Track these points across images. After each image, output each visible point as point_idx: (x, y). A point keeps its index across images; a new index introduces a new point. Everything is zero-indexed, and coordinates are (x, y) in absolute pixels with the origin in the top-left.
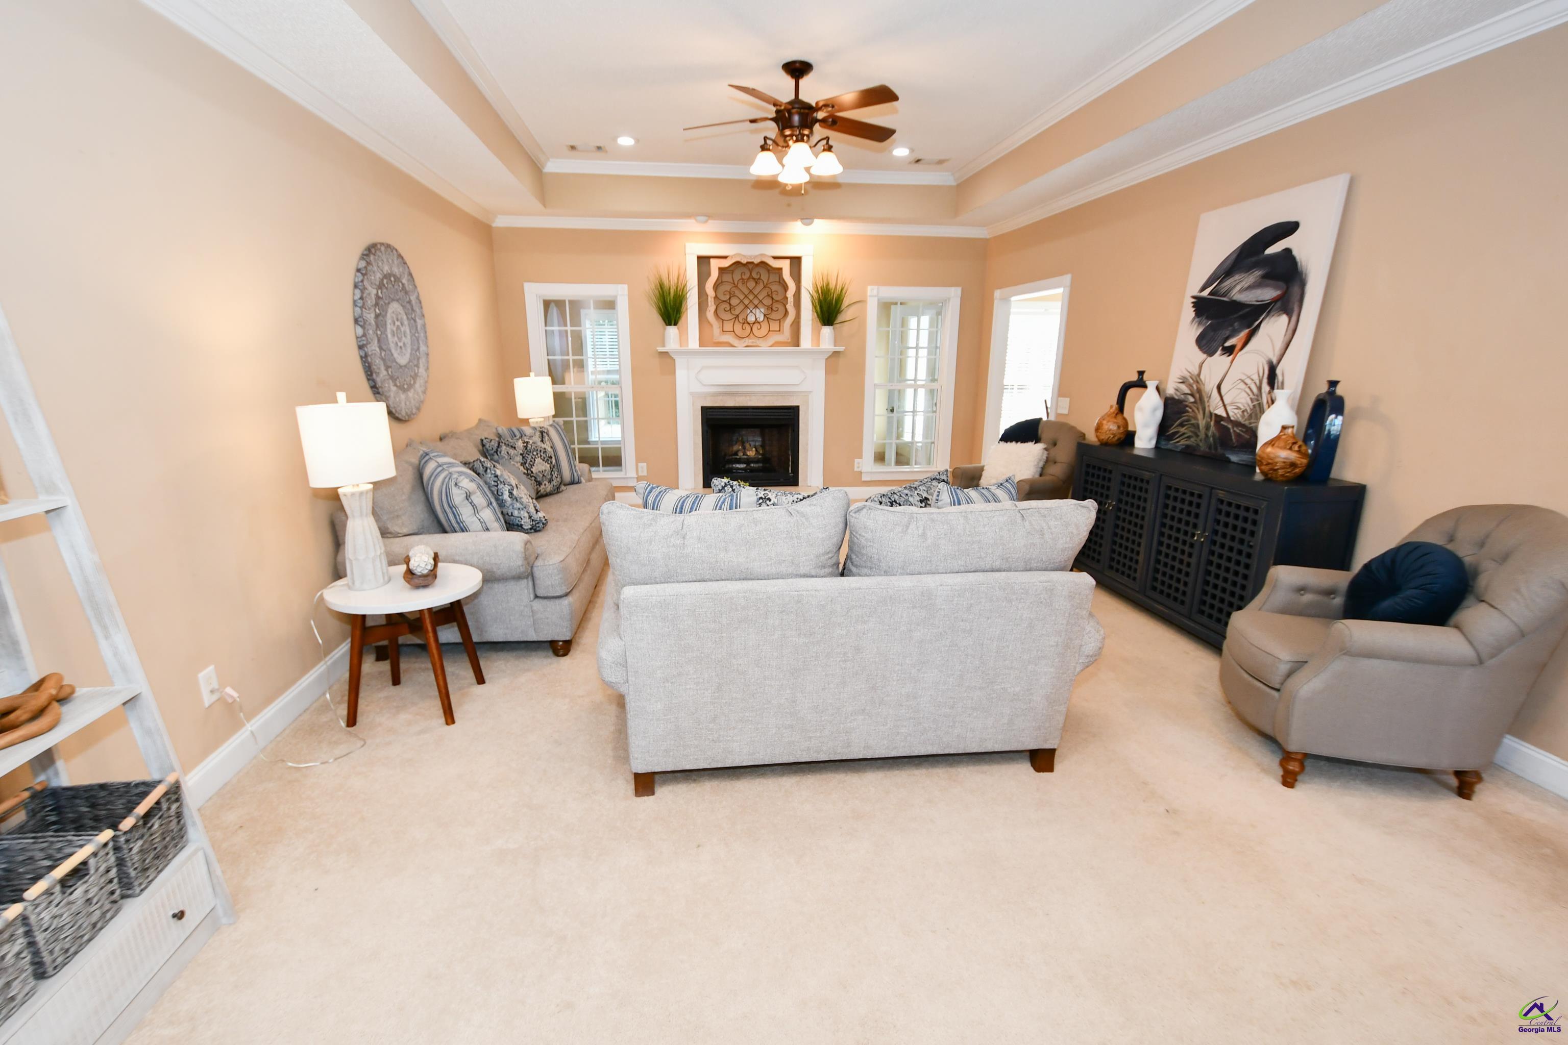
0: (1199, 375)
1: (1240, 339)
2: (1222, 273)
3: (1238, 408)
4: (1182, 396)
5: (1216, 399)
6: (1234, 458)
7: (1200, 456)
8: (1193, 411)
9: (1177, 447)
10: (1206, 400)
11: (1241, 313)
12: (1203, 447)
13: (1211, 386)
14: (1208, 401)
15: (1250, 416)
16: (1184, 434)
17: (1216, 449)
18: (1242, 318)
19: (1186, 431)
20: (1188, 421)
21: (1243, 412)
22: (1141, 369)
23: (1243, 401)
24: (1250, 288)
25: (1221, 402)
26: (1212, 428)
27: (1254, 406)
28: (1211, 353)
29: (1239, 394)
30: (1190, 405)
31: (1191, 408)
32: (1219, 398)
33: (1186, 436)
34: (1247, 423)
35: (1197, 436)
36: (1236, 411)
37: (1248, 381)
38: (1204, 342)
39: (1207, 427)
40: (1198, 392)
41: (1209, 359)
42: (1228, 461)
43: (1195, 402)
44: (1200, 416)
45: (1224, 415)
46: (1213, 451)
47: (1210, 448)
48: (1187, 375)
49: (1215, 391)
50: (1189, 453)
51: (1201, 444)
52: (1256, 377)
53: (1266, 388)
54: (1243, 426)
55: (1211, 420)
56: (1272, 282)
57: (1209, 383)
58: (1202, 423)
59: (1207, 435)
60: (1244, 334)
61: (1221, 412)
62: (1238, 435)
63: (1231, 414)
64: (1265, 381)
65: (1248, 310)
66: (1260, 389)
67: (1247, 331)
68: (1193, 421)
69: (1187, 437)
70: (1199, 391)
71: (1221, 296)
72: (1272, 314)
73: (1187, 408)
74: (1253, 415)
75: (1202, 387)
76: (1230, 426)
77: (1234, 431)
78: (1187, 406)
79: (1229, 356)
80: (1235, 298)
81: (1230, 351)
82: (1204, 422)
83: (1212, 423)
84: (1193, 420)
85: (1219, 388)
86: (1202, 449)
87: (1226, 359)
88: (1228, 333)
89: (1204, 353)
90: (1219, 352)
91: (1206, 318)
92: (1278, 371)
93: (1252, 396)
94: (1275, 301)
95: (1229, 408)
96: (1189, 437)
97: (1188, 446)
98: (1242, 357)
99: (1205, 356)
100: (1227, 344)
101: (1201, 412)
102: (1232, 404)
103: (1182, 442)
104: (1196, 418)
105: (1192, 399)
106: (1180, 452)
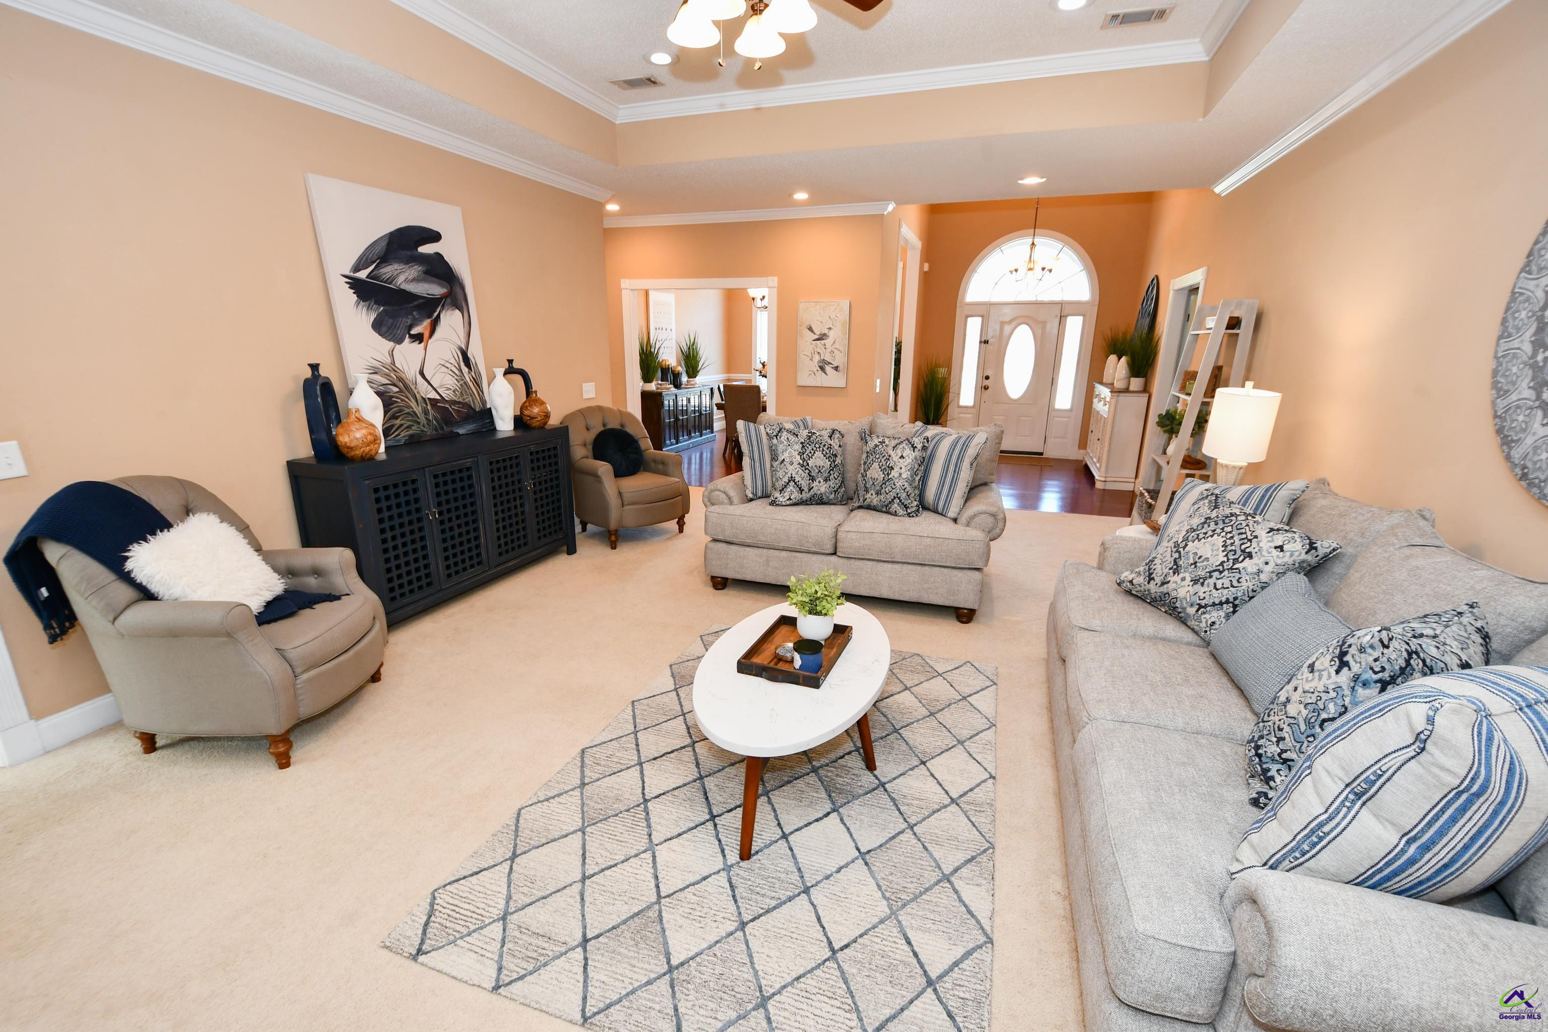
0: (393, 363)
1: (425, 328)
2: (376, 257)
3: (449, 389)
4: (381, 387)
5: (423, 385)
6: (461, 431)
7: (429, 440)
8: (402, 400)
9: (399, 441)
10: (413, 387)
11: (416, 303)
12: (429, 431)
13: (413, 373)
14: (416, 388)
15: (461, 393)
16: (401, 425)
17: (442, 428)
18: (419, 308)
19: (402, 422)
20: (400, 411)
21: (454, 391)
22: (314, 361)
23: (451, 383)
24: (413, 280)
25: (430, 387)
26: (431, 412)
27: (461, 385)
28: (400, 341)
29: (444, 377)
30: (396, 395)
31: (398, 398)
32: (426, 384)
33: (405, 426)
34: (461, 400)
35: (419, 423)
36: (447, 392)
37: (448, 365)
38: (384, 329)
39: (426, 412)
40: (400, 381)
41: (397, 346)
42: (458, 435)
43: (401, 391)
44: (413, 404)
45: (438, 397)
46: (441, 432)
47: (436, 430)
48: (377, 364)
49: (419, 378)
50: (414, 441)
51: (425, 429)
52: (453, 361)
53: (465, 370)
54: (459, 403)
55: (427, 405)
56: (435, 279)
57: (410, 371)
58: (418, 410)
59: (428, 420)
60: (427, 323)
61: (433, 395)
62: (457, 411)
63: (444, 395)
64: (462, 364)
65: (421, 301)
66: (460, 370)
67: (429, 321)
68: (407, 411)
69: (407, 427)
70: (401, 379)
71: (385, 282)
72: (446, 308)
73: (394, 399)
74: (463, 392)
75: (403, 376)
76: (447, 406)
77: (453, 409)
78: (393, 397)
79: (420, 343)
80: (403, 287)
81: (419, 338)
82: (420, 408)
83: (429, 407)
84: (405, 409)
85: (422, 373)
86: (429, 433)
87: (418, 347)
88: (409, 322)
89: (390, 340)
90: (407, 339)
91: (375, 303)
92: (469, 355)
93: (456, 377)
94: (444, 297)
95: (439, 391)
96: (409, 427)
97: (411, 436)
98: (433, 343)
99: (391, 344)
100: (413, 332)
101: (413, 401)
102: (441, 386)
103: (403, 434)
104: (409, 407)
105: (396, 389)
106: (405, 444)
